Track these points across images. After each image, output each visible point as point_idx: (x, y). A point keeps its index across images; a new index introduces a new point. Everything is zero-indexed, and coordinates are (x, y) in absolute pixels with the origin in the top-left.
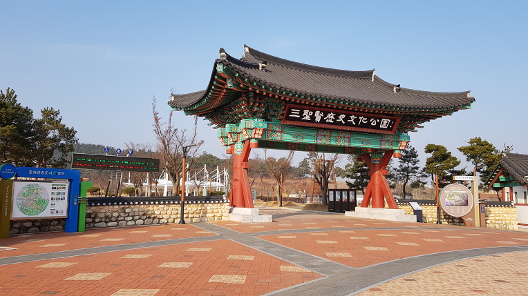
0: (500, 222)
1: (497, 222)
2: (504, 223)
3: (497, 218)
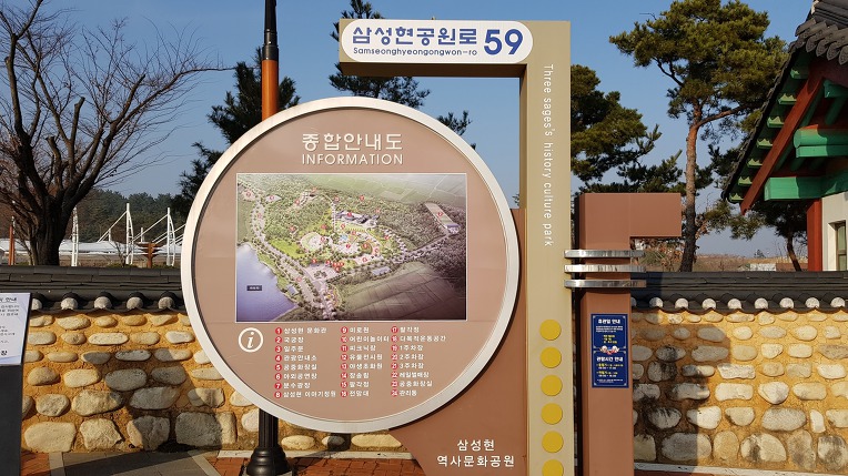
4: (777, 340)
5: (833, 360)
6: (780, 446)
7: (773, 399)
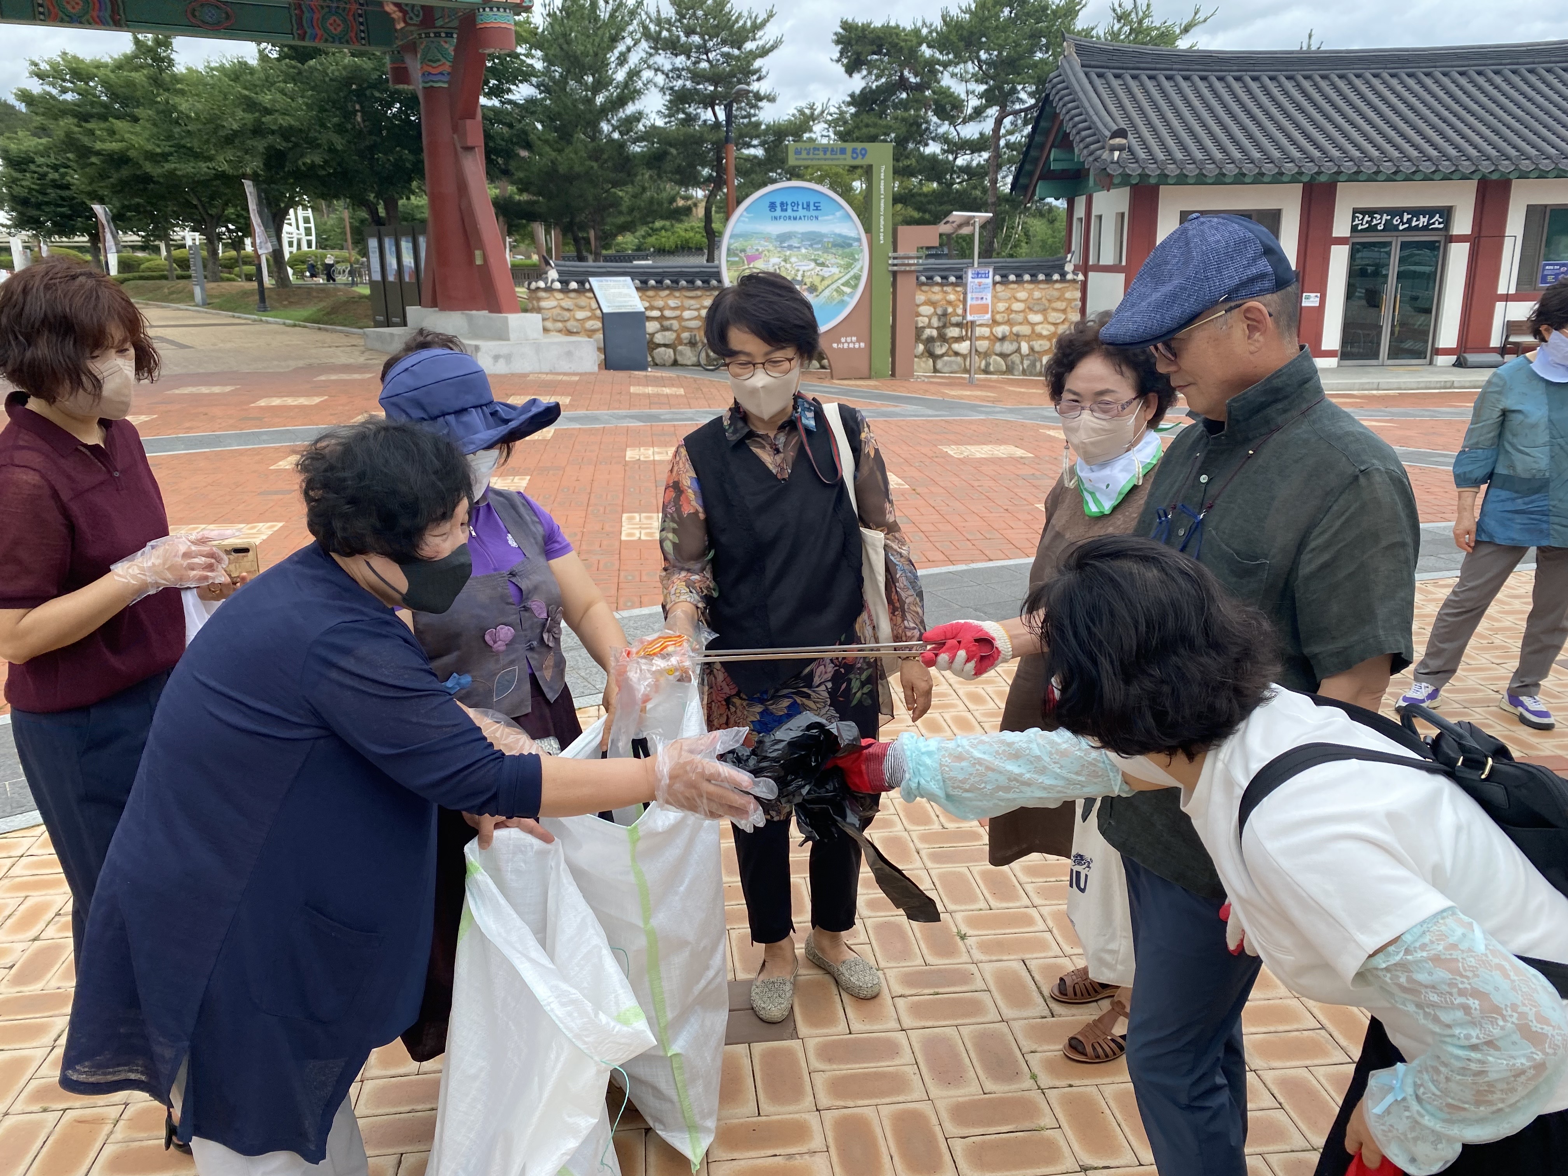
0: (1008, 347)
1: (998, 347)
2: (1025, 348)
3: (1000, 331)
4: (1005, 300)
5: (1036, 312)
6: (1003, 363)
7: (1000, 336)
